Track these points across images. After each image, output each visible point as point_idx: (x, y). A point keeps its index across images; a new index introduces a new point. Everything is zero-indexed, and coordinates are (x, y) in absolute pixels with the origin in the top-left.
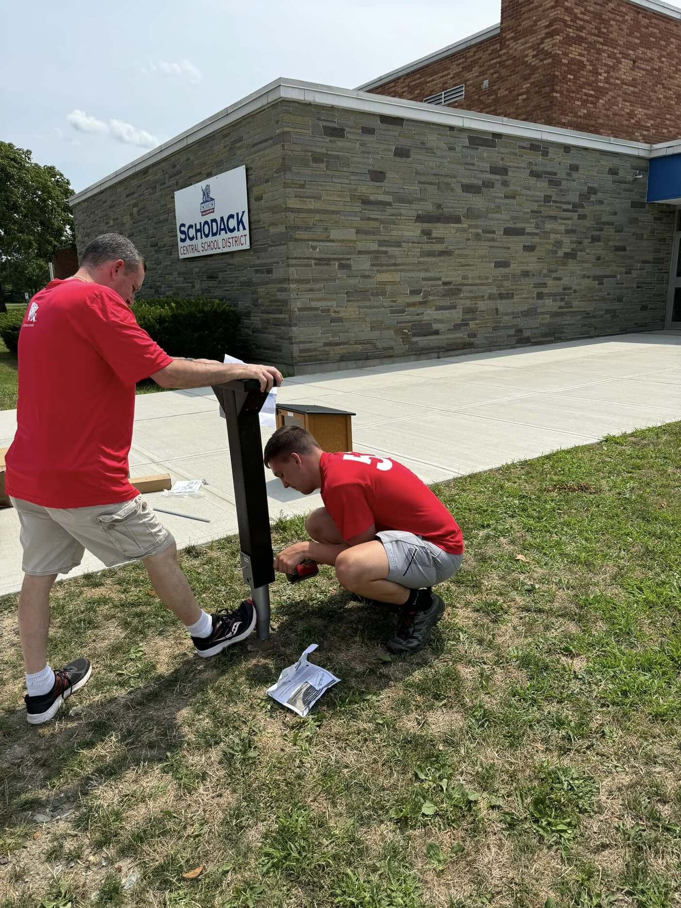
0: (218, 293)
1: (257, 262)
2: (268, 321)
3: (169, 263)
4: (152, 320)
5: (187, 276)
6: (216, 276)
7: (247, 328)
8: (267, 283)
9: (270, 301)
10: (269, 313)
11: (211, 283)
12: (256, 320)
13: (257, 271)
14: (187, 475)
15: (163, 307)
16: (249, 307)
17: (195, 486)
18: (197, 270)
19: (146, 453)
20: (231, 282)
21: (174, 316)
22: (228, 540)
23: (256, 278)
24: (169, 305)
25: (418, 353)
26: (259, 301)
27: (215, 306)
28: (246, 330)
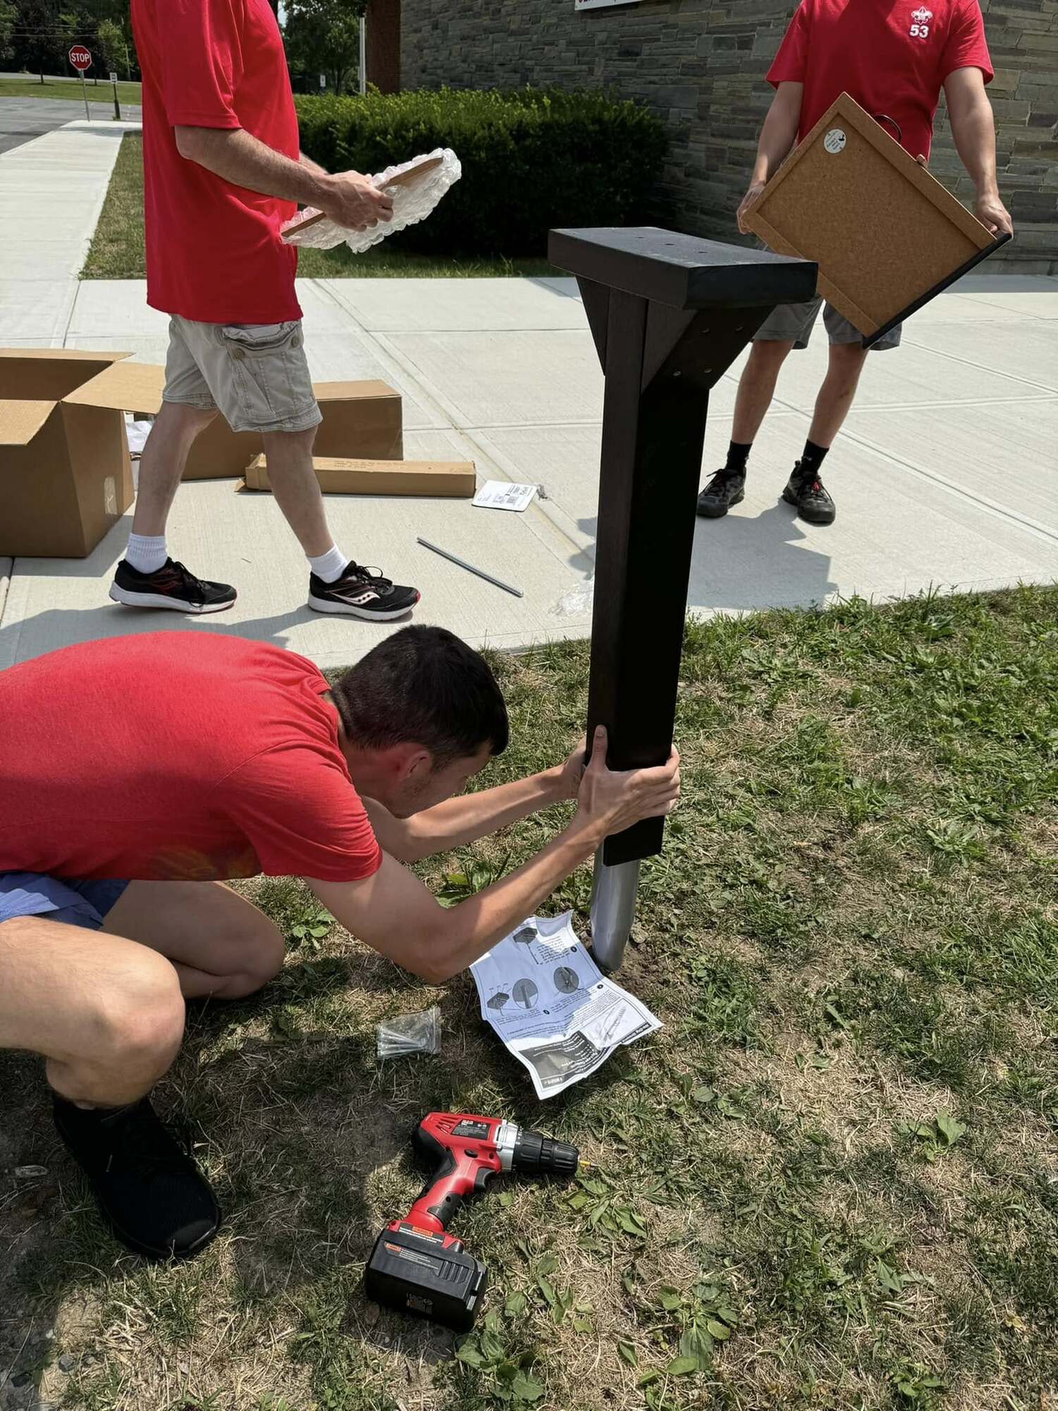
0: (633, 86)
1: (725, 21)
2: (719, 153)
3: (554, 20)
4: (503, 130)
5: (581, 49)
6: (636, 50)
7: (676, 165)
8: (735, 70)
9: (734, 111)
10: (729, 137)
11: (628, 66)
12: (697, 151)
13: (719, 43)
14: (510, 468)
15: (527, 106)
16: (689, 120)
17: (521, 497)
18: (602, 36)
19: (444, 404)
20: (664, 66)
21: (546, 127)
22: (567, 649)
23: (716, 57)
24: (539, 101)
25: (1010, 257)
26: (713, 108)
27: (625, 112)
28: (676, 170)
